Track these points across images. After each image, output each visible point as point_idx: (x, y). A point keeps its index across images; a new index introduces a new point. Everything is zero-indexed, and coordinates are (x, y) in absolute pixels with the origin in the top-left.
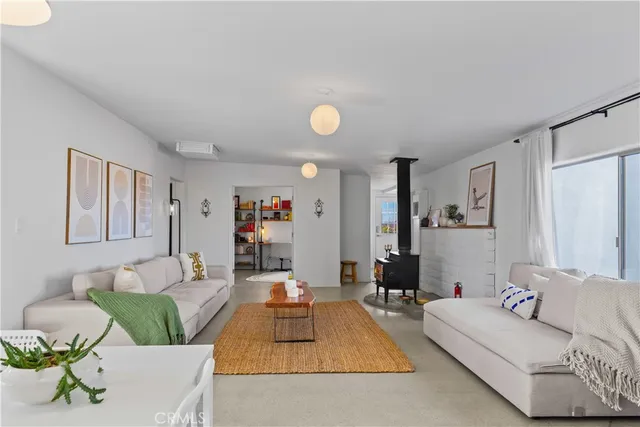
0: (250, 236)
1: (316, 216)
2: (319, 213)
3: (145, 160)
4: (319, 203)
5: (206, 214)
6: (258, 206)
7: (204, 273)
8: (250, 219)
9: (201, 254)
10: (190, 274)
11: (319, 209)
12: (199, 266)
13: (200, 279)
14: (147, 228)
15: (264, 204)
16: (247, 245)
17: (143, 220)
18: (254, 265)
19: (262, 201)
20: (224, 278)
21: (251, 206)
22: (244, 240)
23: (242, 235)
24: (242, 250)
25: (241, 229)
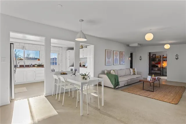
0: (159, 66)
3: (123, 49)
4: (177, 55)
5: (141, 60)
6: (162, 57)
7: (136, 73)
8: (159, 61)
9: (136, 69)
10: (132, 73)
11: (177, 57)
12: (134, 72)
14: (123, 63)
15: (164, 56)
16: (158, 68)
17: (122, 61)
18: (160, 74)
19: (163, 55)
20: (141, 75)
21: (159, 57)
22: (157, 67)
23: (157, 65)
24: (156, 69)
25: (156, 63)
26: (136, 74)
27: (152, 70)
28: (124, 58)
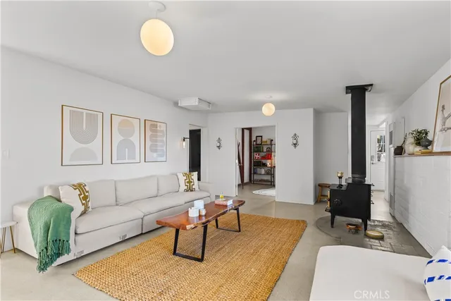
0: (268, 163)
1: (293, 147)
2: (295, 145)
4: (295, 136)
5: (219, 147)
7: (196, 187)
8: (268, 151)
10: (183, 187)
11: (295, 142)
12: (189, 182)
13: (192, 191)
16: (266, 169)
17: (154, 151)
18: (271, 182)
21: (269, 143)
22: (265, 165)
23: (264, 161)
24: (263, 171)
25: (264, 158)
26: (197, 189)
27: (255, 173)
28: (162, 141)
